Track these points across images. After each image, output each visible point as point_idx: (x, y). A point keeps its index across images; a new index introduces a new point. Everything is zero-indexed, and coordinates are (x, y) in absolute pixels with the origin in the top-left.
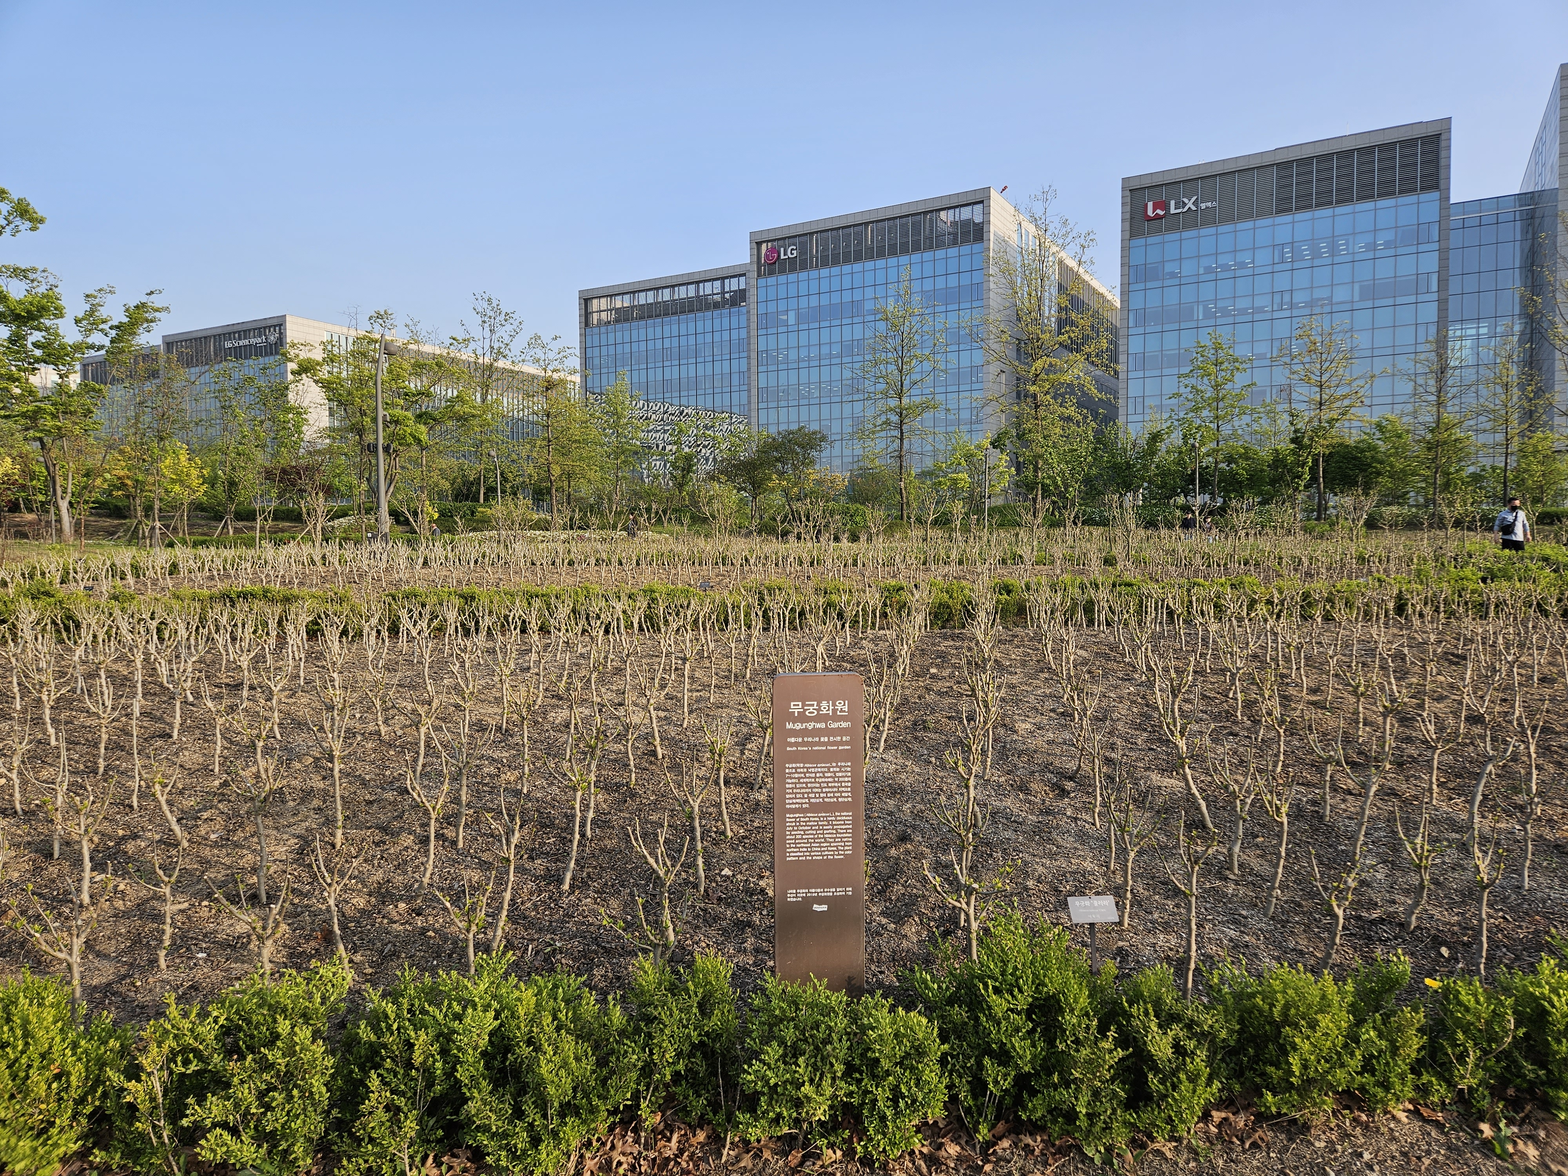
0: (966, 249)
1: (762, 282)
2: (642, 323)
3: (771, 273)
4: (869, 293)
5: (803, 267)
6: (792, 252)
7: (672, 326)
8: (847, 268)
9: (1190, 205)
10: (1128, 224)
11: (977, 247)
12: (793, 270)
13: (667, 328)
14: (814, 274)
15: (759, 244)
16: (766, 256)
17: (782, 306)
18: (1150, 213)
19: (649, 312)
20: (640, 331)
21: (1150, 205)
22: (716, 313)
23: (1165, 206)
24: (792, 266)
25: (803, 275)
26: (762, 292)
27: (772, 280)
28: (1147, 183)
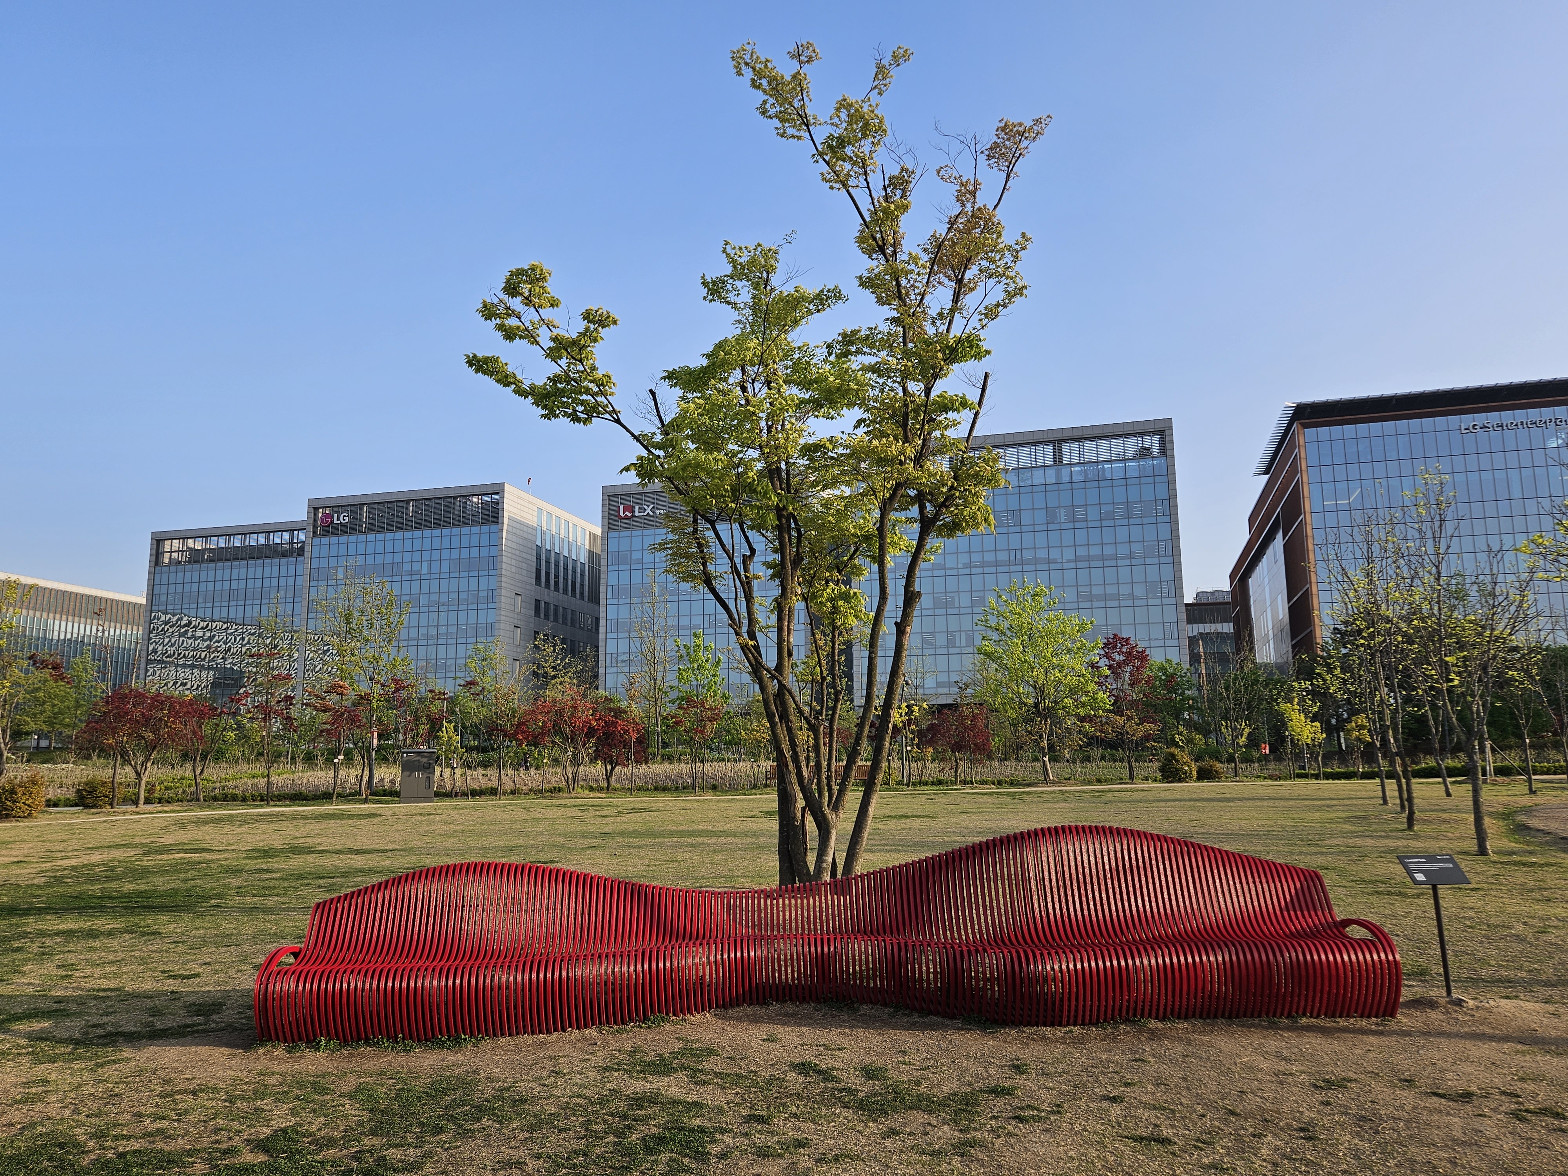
0: (485, 528)
1: (316, 541)
2: (212, 565)
3: (325, 534)
4: (407, 557)
5: (353, 531)
6: (344, 519)
7: (239, 570)
8: (390, 536)
9: (648, 511)
10: (606, 521)
11: (494, 528)
12: (344, 533)
13: (235, 572)
14: (362, 537)
15: (316, 509)
16: (322, 520)
17: (333, 562)
18: (621, 514)
19: (220, 556)
20: (208, 572)
21: (622, 507)
22: (284, 560)
23: (632, 511)
24: (343, 530)
25: (353, 538)
26: (316, 549)
27: (325, 540)
28: (619, 491)
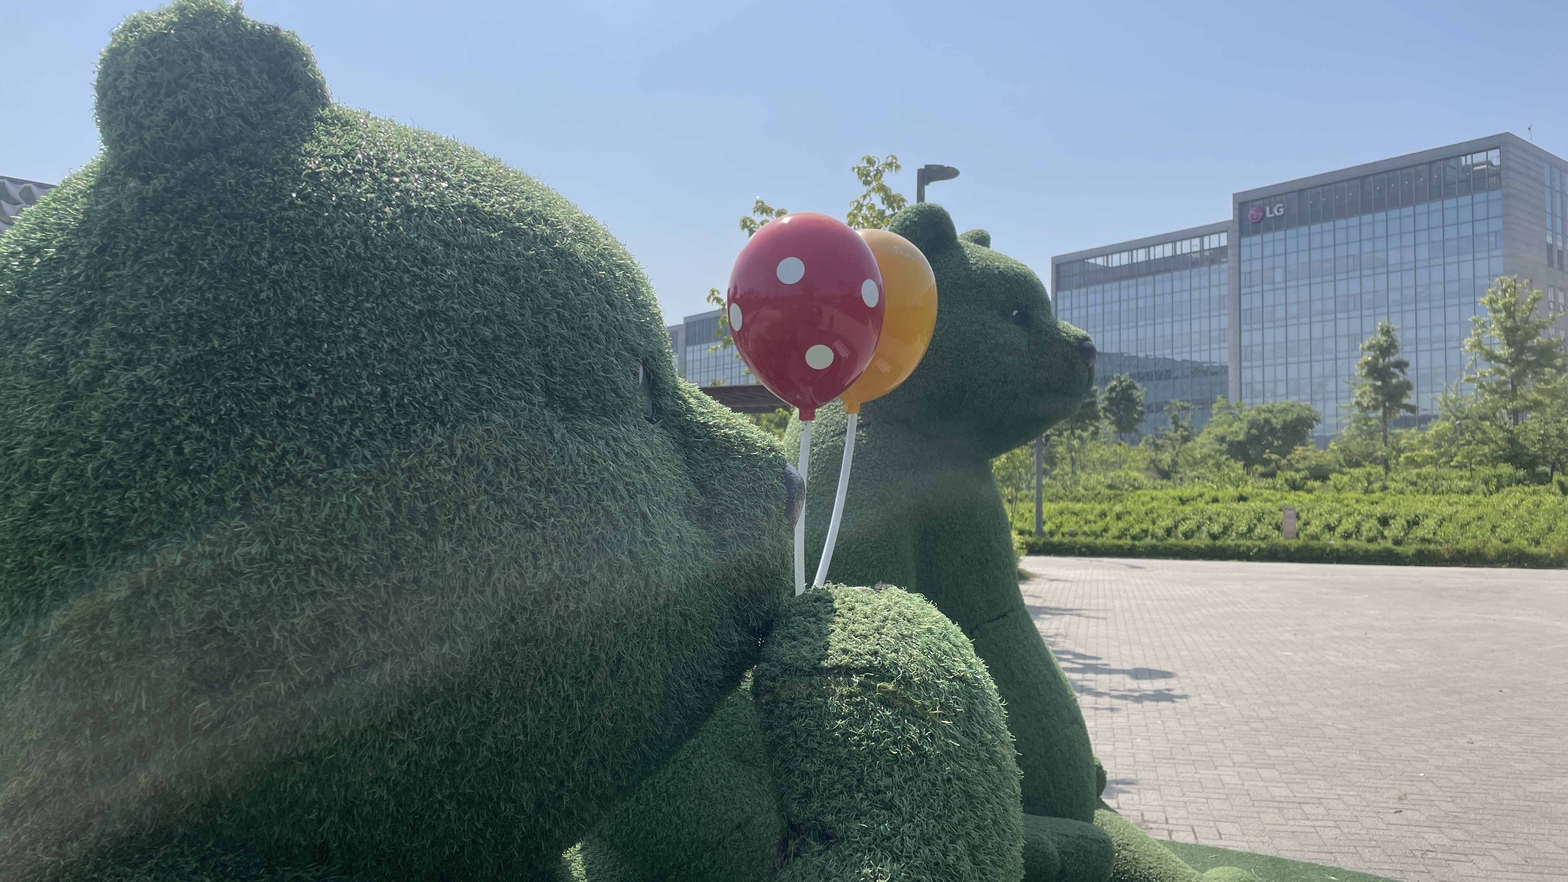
1: (1245, 240)
2: (1116, 284)
3: (1255, 231)
4: (1367, 246)
5: (1291, 225)
6: (1278, 210)
7: (1147, 286)
8: (1341, 223)
11: (1494, 194)
12: (1278, 228)
13: (1141, 288)
14: (1303, 230)
15: (1243, 204)
16: (1250, 215)
17: (1268, 264)
19: (1123, 274)
20: (1113, 292)
22: (1195, 271)
24: (1279, 224)
25: (1291, 232)
26: (1246, 251)
27: (1256, 239)
